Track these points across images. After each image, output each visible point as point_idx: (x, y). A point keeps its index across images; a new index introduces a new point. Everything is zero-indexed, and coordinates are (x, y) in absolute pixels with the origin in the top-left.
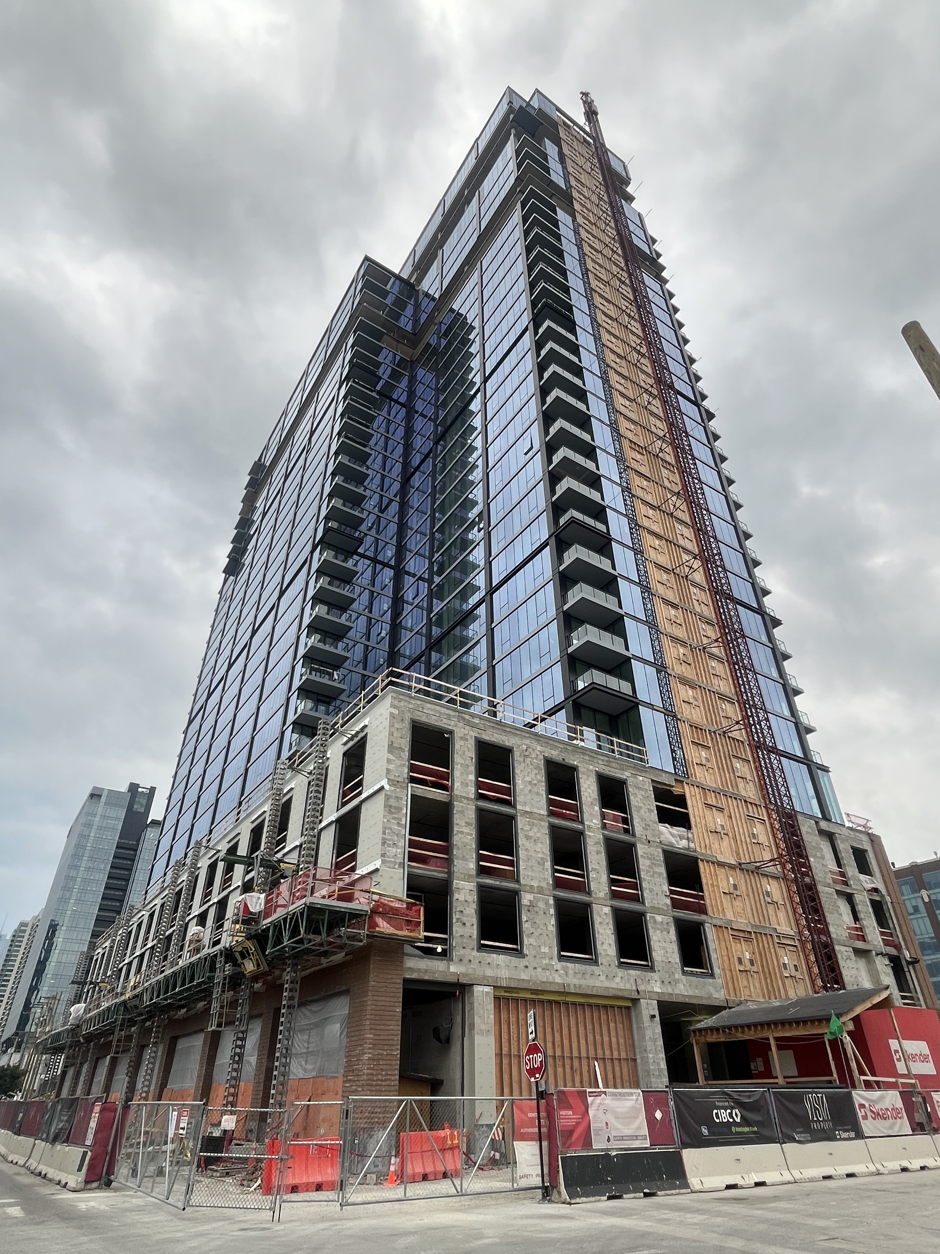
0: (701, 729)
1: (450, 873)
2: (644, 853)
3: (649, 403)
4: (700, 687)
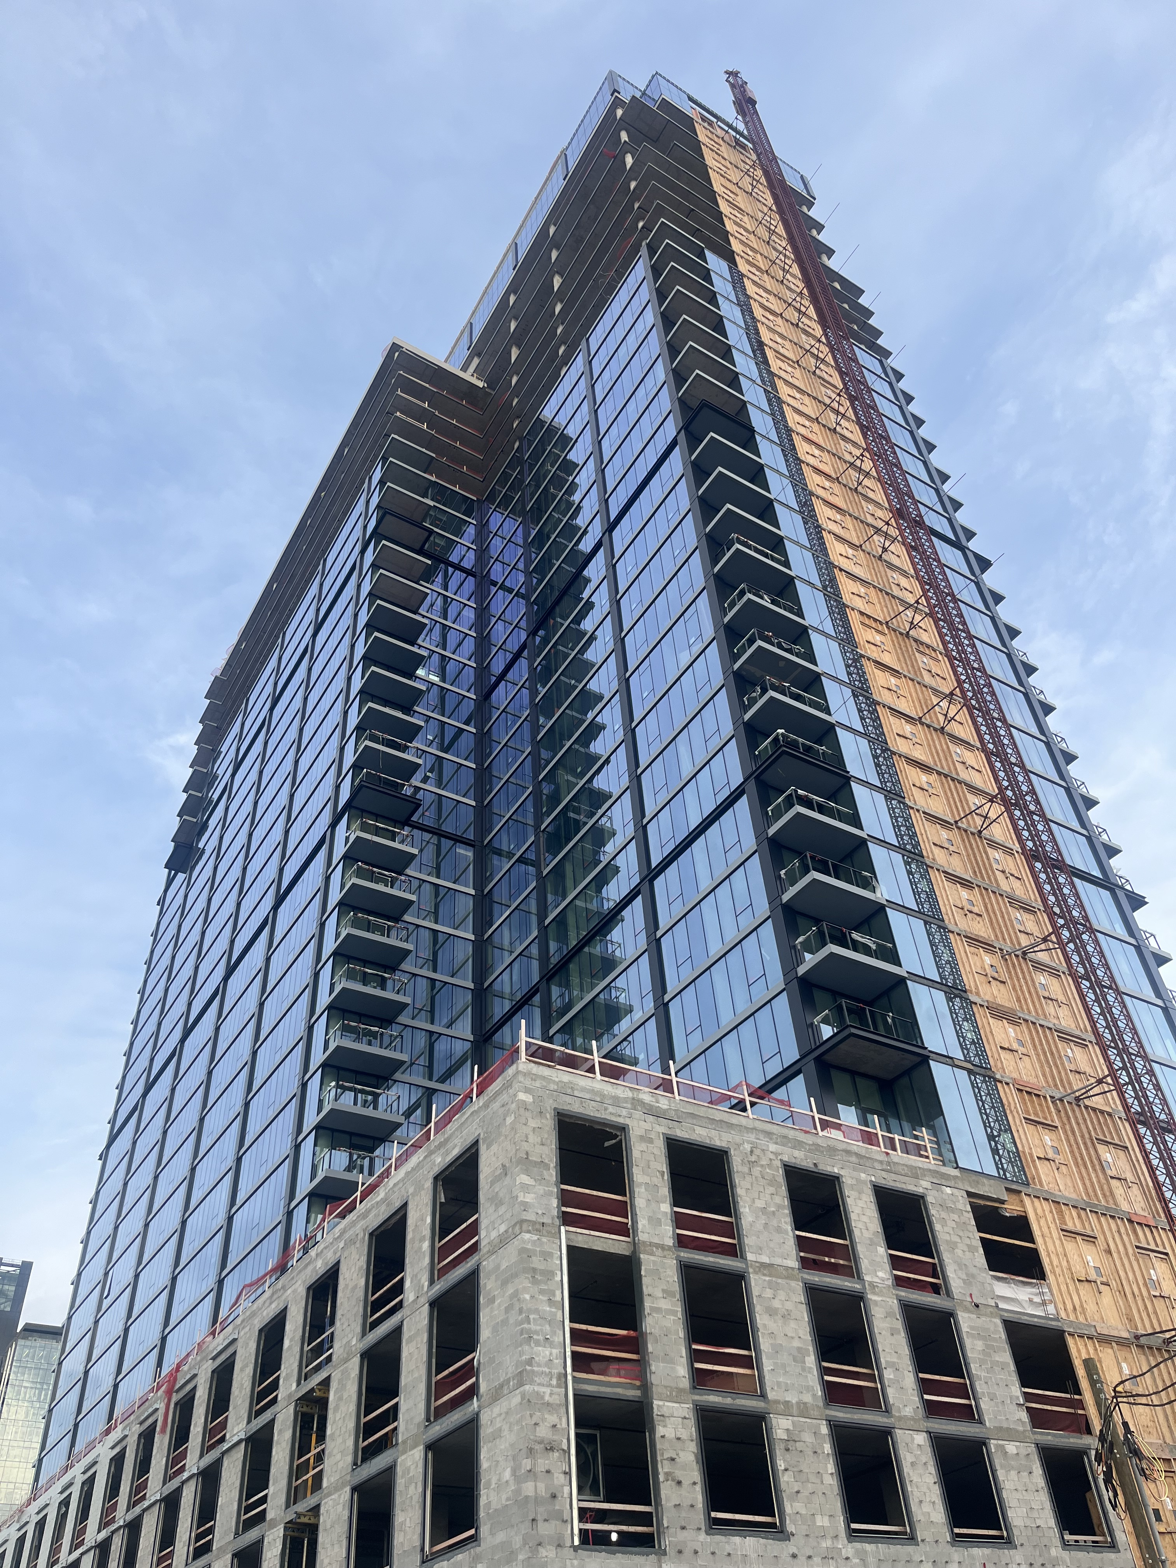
0: (1038, 1096)
1: (645, 1387)
2: (972, 1328)
3: (885, 550)
4: (1026, 1021)
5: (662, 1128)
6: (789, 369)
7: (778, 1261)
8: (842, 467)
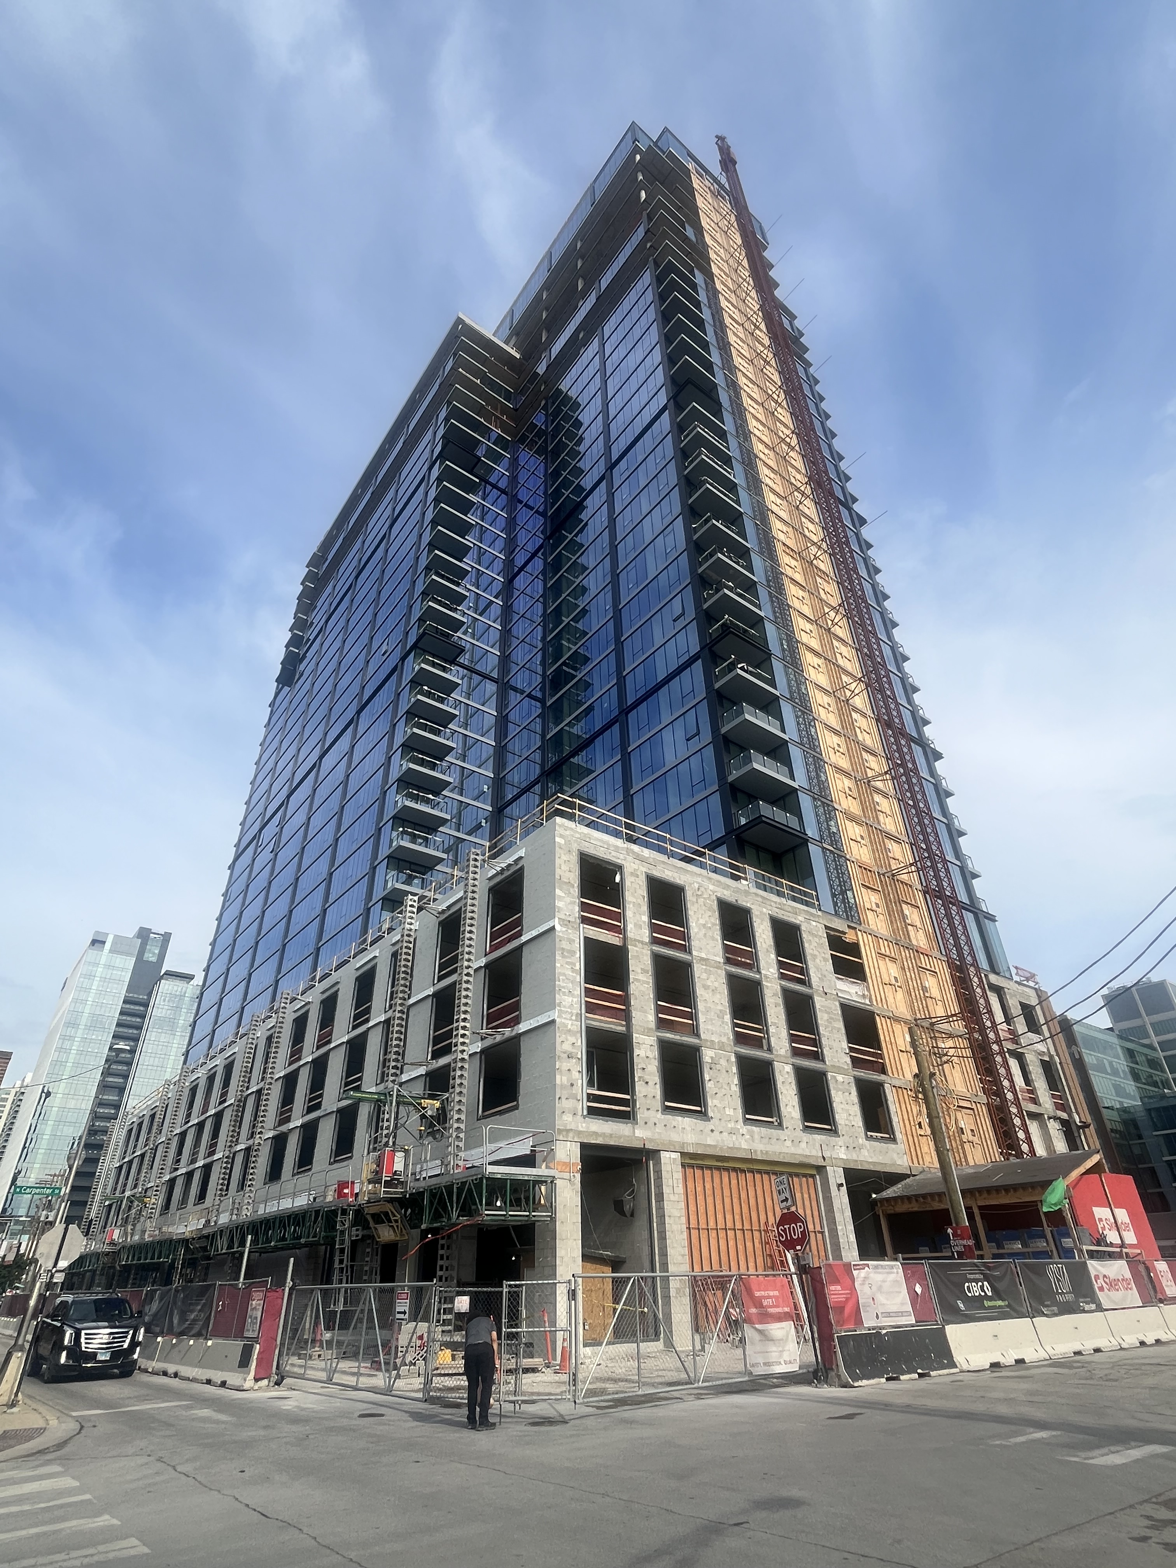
0: (870, 871)
1: (629, 1026)
2: (822, 1006)
3: (801, 503)
4: (867, 824)
5: (643, 869)
6: (746, 365)
7: (711, 957)
8: (776, 441)
